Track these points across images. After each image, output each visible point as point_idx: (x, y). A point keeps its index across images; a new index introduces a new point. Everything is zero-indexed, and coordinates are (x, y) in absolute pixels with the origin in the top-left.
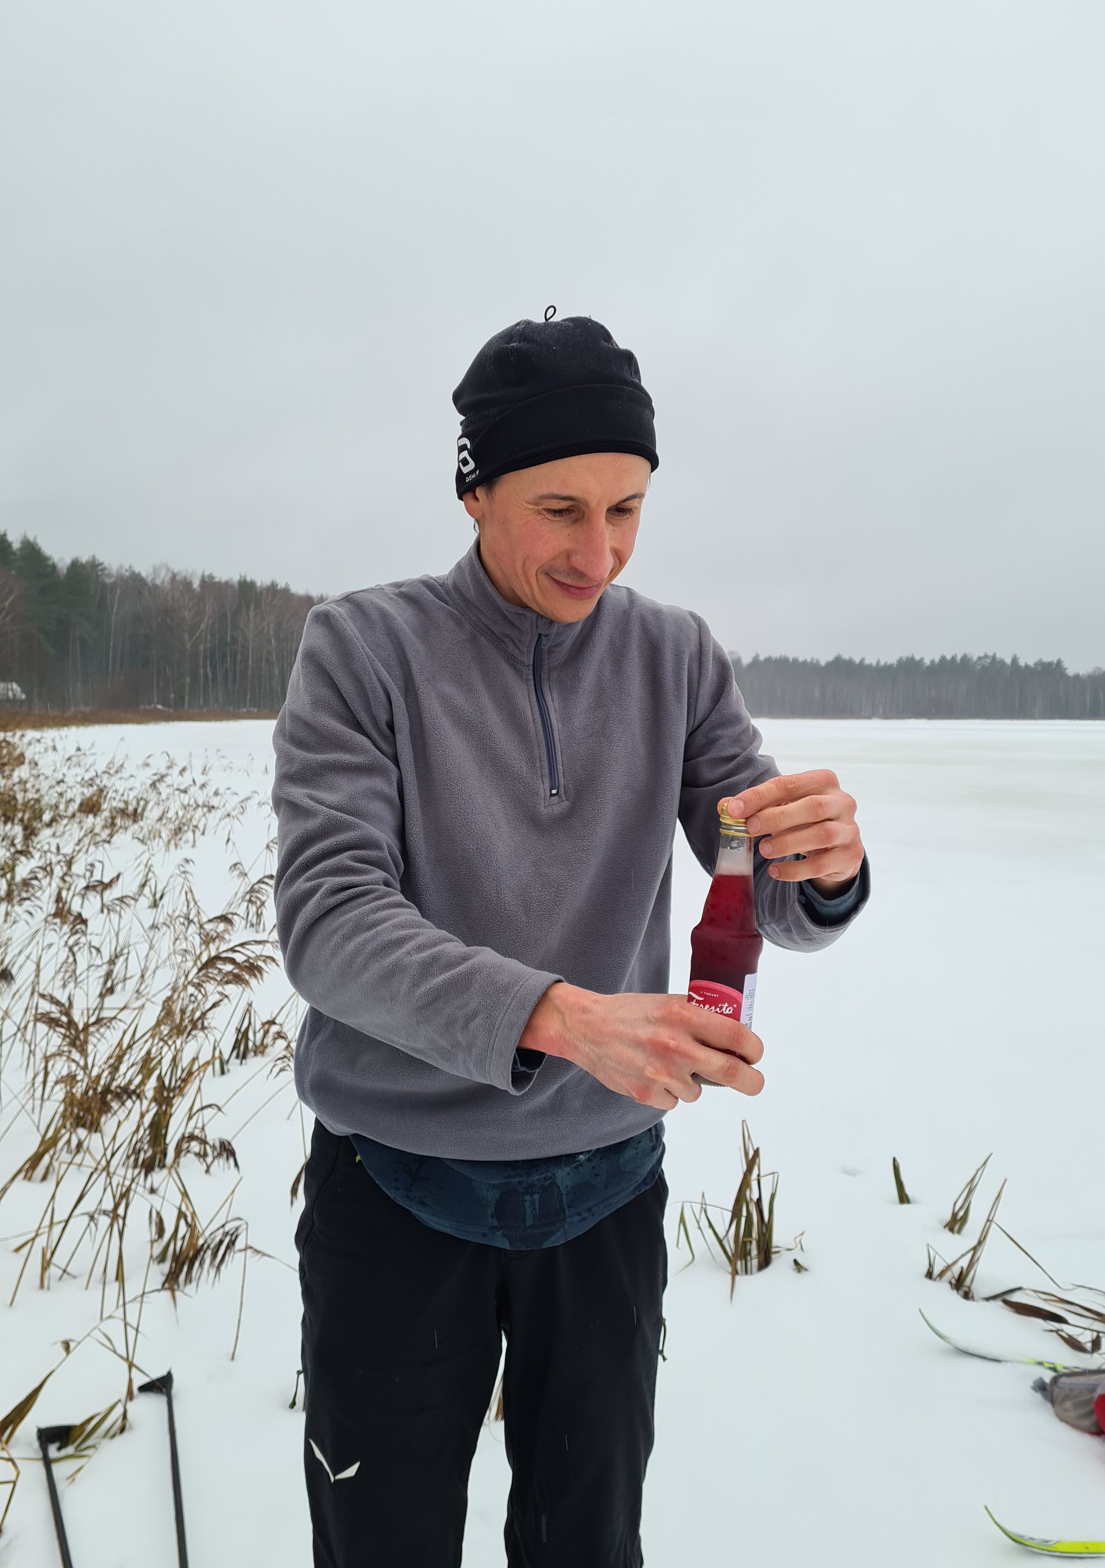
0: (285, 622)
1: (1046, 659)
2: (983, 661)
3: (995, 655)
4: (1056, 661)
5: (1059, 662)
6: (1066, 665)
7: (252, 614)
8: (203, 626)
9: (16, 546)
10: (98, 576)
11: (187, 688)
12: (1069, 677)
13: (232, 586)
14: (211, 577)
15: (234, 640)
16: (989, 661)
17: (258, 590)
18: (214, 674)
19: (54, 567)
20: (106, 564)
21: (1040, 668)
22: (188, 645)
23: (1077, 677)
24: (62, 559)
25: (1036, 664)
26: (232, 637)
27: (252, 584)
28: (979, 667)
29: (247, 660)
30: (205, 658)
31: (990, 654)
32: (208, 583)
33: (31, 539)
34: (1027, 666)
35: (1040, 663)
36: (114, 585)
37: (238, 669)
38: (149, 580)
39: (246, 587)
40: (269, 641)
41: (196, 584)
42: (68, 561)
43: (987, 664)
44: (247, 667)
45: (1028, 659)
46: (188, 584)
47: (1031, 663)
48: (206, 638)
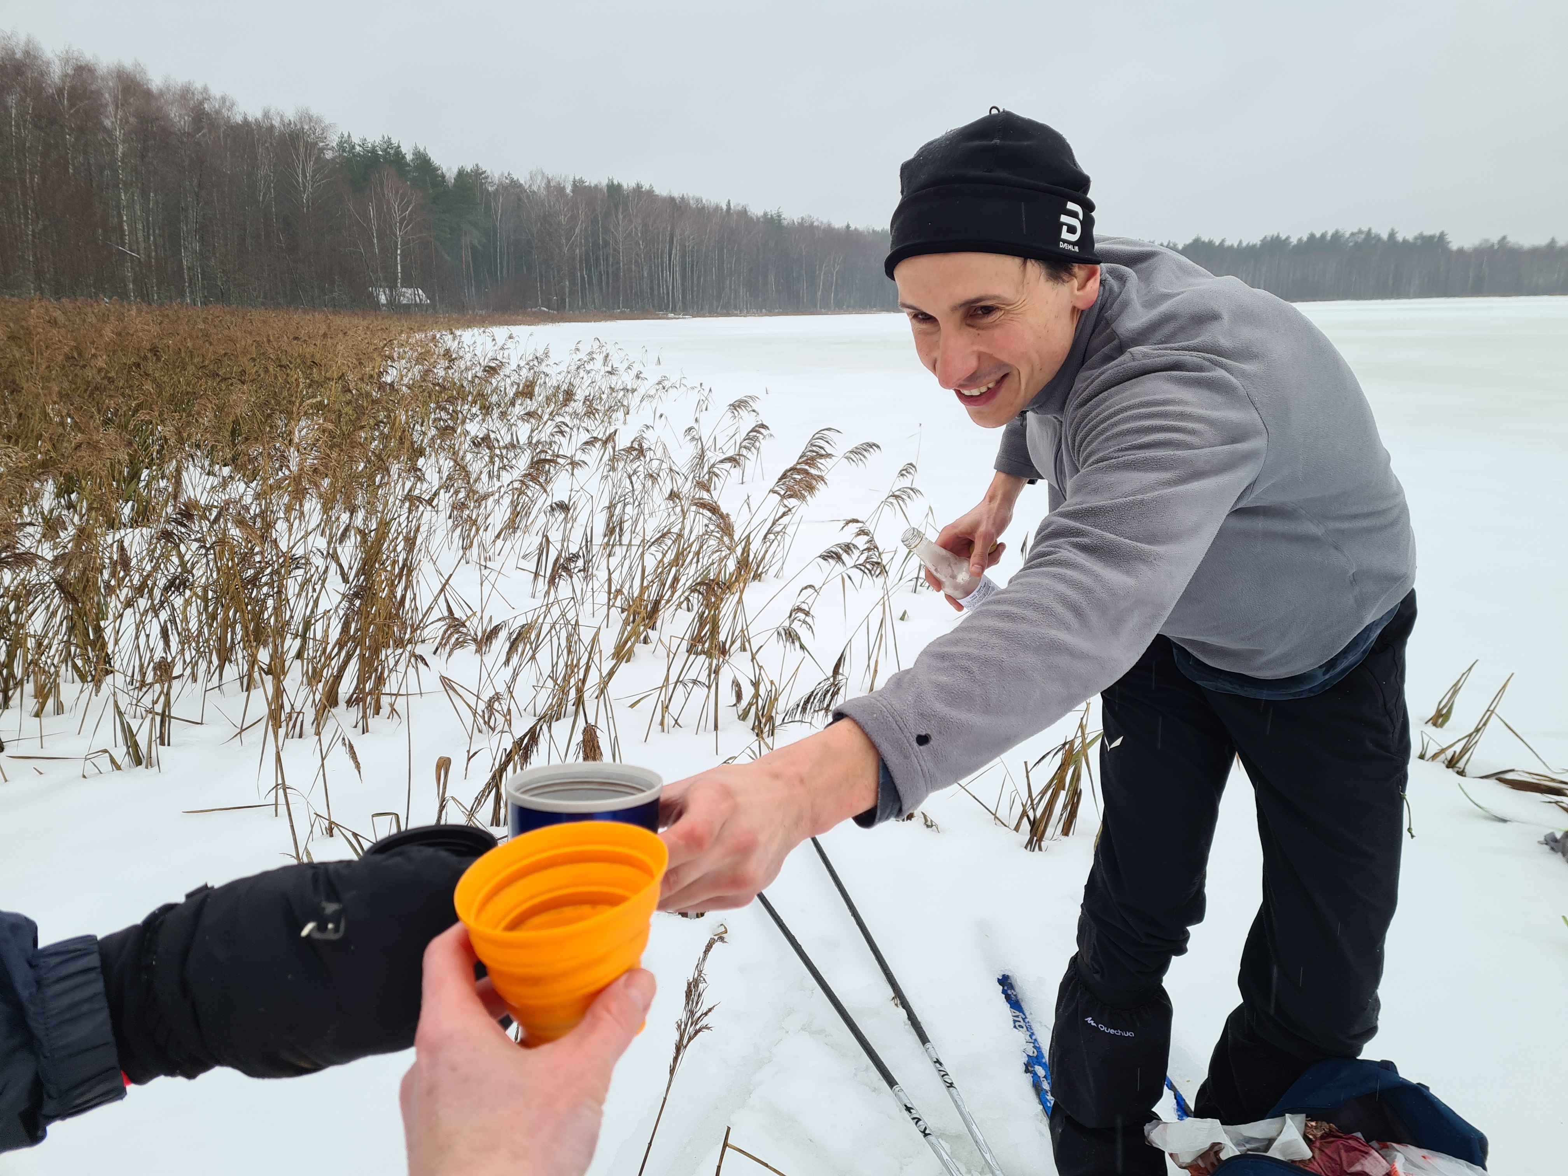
0: (650, 223)
1: (1428, 233)
2: (1356, 238)
3: (1370, 230)
4: (1438, 235)
5: (1442, 235)
6: (1449, 238)
7: (621, 217)
8: (577, 231)
9: (409, 157)
10: (482, 184)
11: (567, 290)
12: (1451, 251)
13: (601, 190)
14: (581, 181)
15: (606, 243)
16: (1363, 236)
17: (625, 193)
18: (590, 277)
19: (443, 176)
20: (489, 172)
21: (1419, 242)
22: (566, 250)
23: (1461, 251)
24: (450, 169)
25: (1416, 238)
26: (604, 241)
27: (619, 186)
28: (1351, 244)
29: (618, 263)
30: (581, 262)
31: (1365, 229)
32: (579, 187)
33: (422, 150)
34: (1405, 241)
35: (1421, 237)
36: (496, 193)
37: (610, 272)
38: (527, 187)
39: (614, 189)
40: (637, 243)
41: (569, 190)
42: (455, 171)
43: (1360, 240)
44: (618, 269)
45: (1407, 233)
46: (561, 190)
47: (1410, 237)
48: (581, 243)
